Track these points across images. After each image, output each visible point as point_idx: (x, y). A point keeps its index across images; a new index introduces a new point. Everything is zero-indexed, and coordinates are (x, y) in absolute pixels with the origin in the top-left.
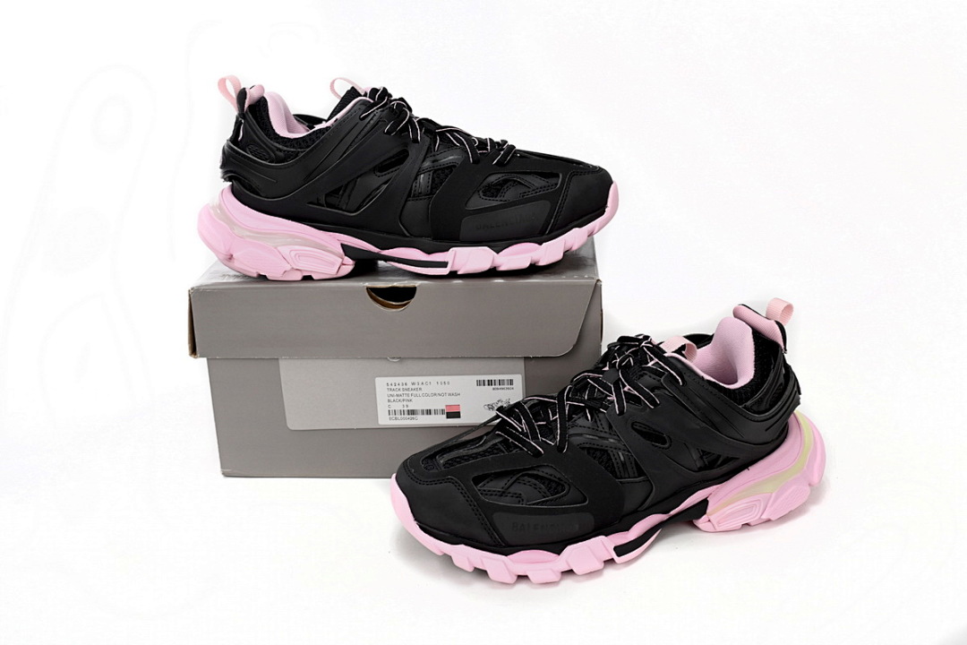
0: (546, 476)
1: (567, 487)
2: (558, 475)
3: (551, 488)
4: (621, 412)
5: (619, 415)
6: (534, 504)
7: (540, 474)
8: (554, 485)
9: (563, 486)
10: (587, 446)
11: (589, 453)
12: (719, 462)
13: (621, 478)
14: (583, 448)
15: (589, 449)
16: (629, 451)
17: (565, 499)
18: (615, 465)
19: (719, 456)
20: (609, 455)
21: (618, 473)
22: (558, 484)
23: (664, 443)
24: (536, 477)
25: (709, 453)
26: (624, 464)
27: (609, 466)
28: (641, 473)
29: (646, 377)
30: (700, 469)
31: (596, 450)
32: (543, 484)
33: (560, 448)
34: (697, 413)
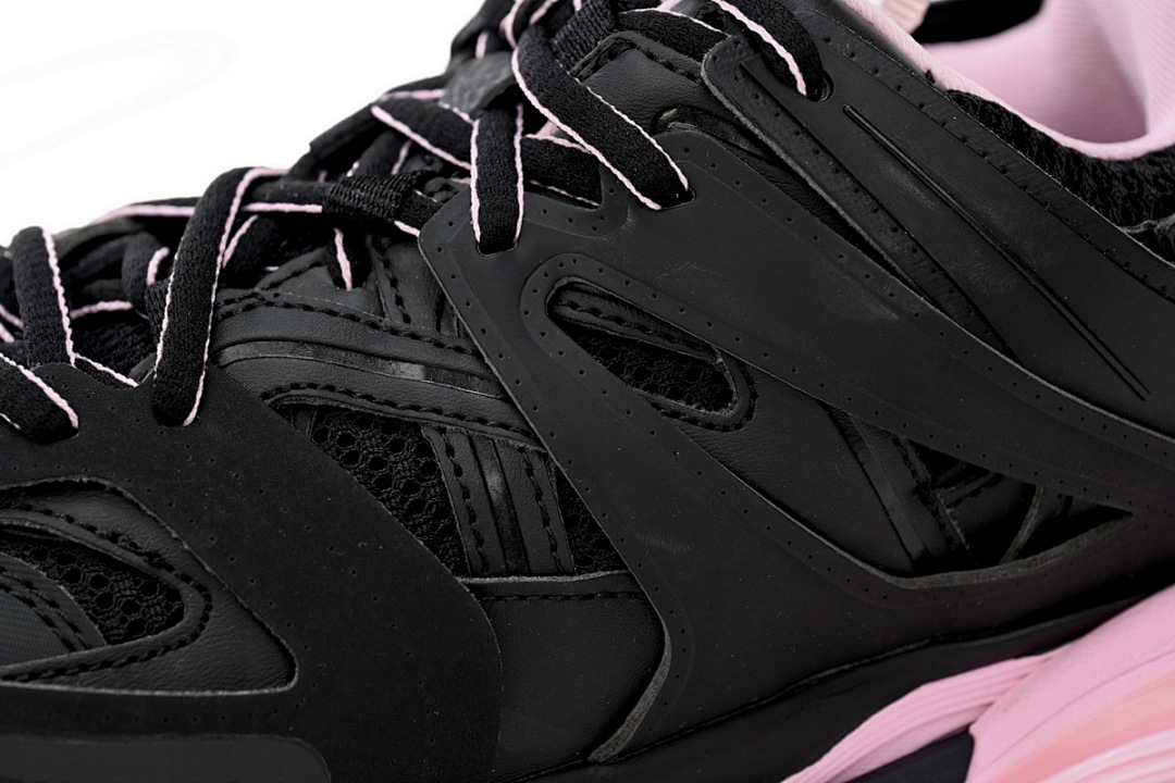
0: (88, 539)
1: (191, 597)
2: (149, 539)
3: (105, 601)
4: (498, 237)
5: (486, 246)
6: (34, 675)
7: (56, 526)
8: (126, 589)
9: (174, 595)
10: (315, 398)
11: (320, 437)
12: (1024, 535)
13: (486, 570)
14: (291, 411)
15: (325, 412)
16: (528, 433)
17: (178, 660)
18: (454, 499)
19: (1028, 491)
20: (424, 449)
21: (468, 542)
22: (151, 585)
23: (721, 398)
24: (42, 546)
25: (974, 472)
27: (418, 506)
28: (590, 546)
29: (635, 61)
30: (924, 564)
31: (364, 420)
32: (71, 579)
33: (166, 404)
34: (887, 242)
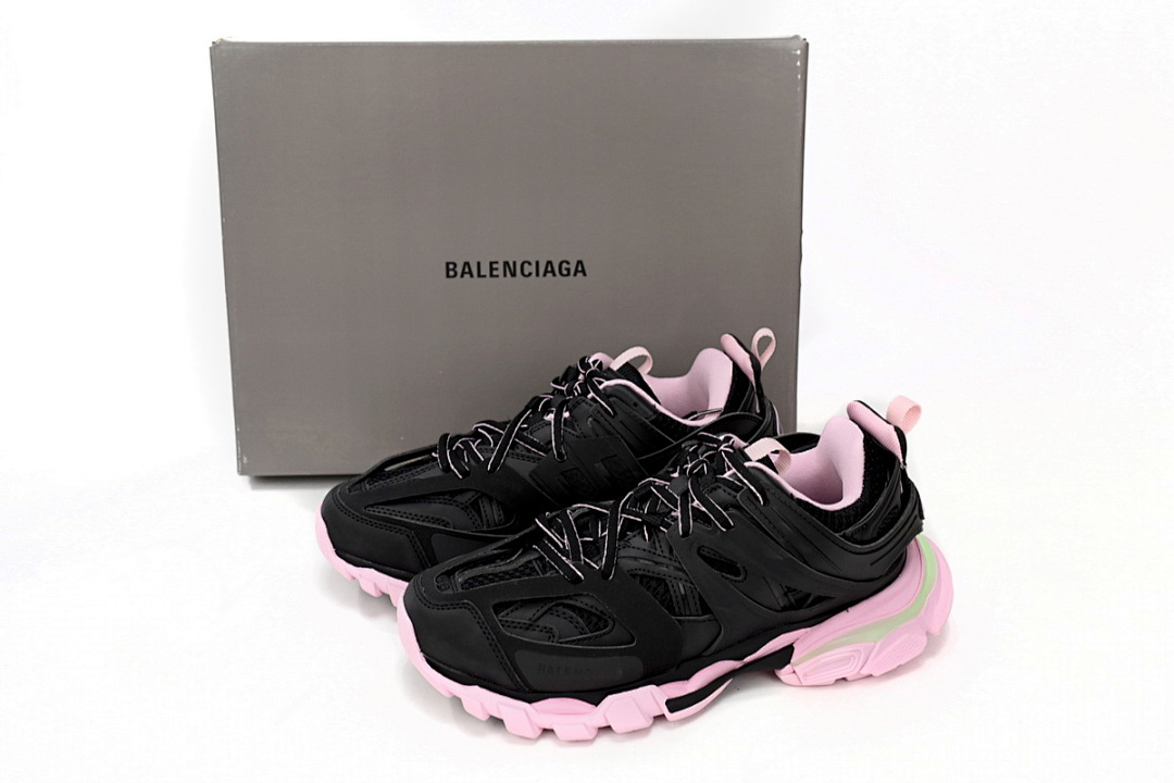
0: (587, 608)
1: (610, 622)
2: (600, 608)
3: (590, 623)
4: (686, 533)
5: (683, 536)
6: (566, 643)
7: (578, 604)
8: (595, 620)
9: (606, 621)
10: (640, 573)
11: (641, 582)
12: (809, 601)
13: (681, 616)
14: (634, 576)
15: (642, 576)
16: (691, 583)
17: (607, 637)
18: (674, 600)
19: (809, 595)
20: (666, 585)
21: (677, 609)
22: (600, 618)
23: (737, 574)
24: (573, 608)
25: (795, 590)
26: (684, 597)
27: (665, 600)
28: (705, 609)
29: (720, 491)
30: (784, 609)
31: (652, 578)
32: (582, 617)
33: (605, 574)
34: (781, 541)
